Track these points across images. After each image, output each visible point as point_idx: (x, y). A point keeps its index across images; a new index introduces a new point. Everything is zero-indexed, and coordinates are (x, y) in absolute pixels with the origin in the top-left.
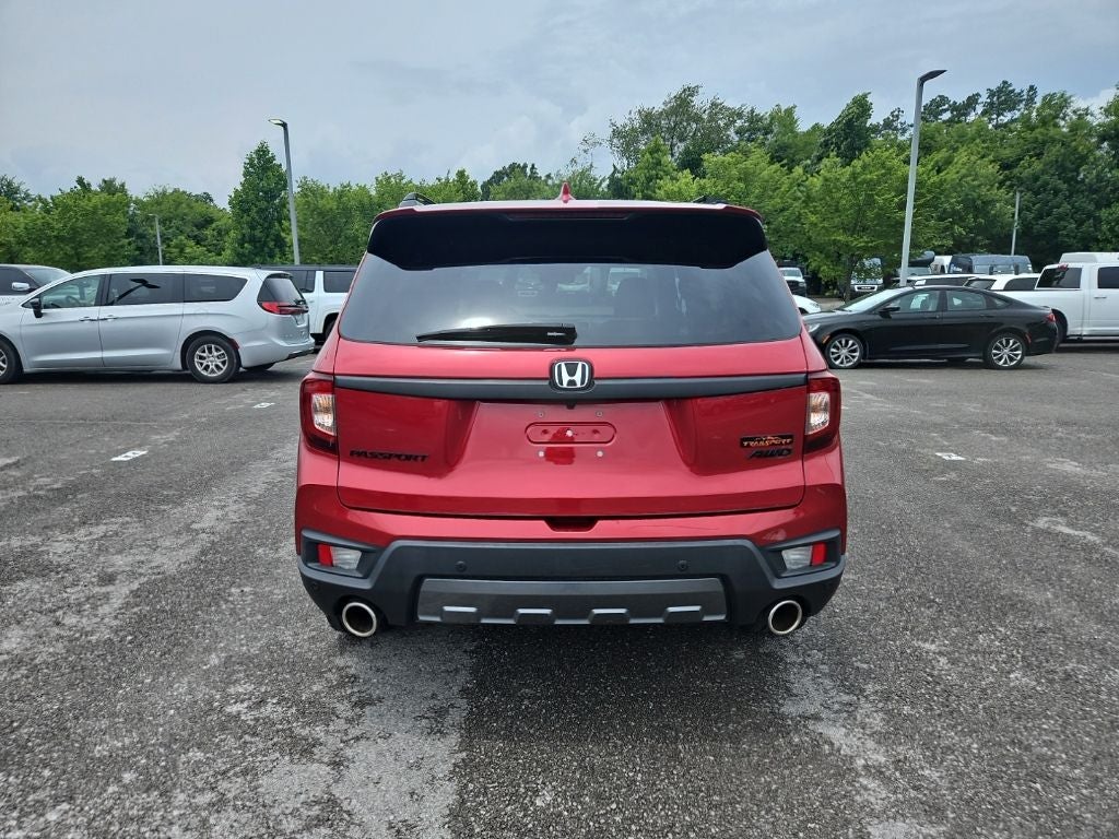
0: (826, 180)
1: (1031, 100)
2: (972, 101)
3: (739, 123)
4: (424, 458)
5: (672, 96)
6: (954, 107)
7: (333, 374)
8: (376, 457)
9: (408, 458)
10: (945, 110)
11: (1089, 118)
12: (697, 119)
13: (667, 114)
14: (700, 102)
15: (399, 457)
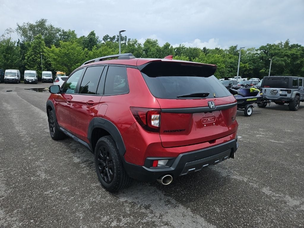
0: (94, 53)
1: (126, 39)
2: (114, 37)
3: (60, 33)
4: (184, 130)
5: (38, 21)
6: (110, 38)
7: (161, 109)
8: (172, 132)
9: (180, 131)
10: (109, 39)
11: (141, 45)
12: (46, 29)
13: (37, 26)
14: (47, 24)
15: (178, 131)
